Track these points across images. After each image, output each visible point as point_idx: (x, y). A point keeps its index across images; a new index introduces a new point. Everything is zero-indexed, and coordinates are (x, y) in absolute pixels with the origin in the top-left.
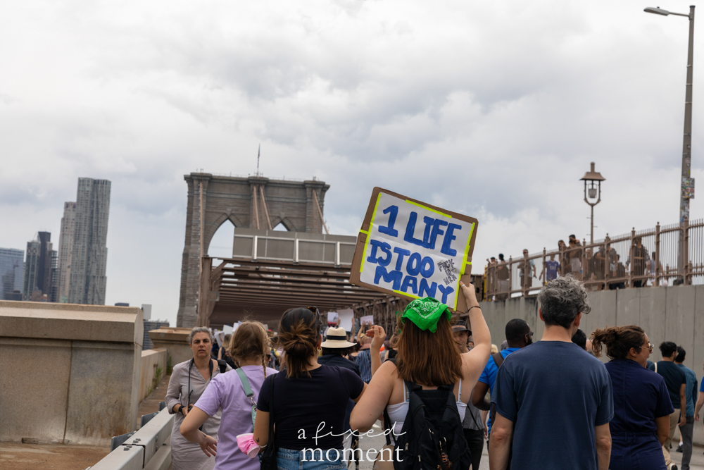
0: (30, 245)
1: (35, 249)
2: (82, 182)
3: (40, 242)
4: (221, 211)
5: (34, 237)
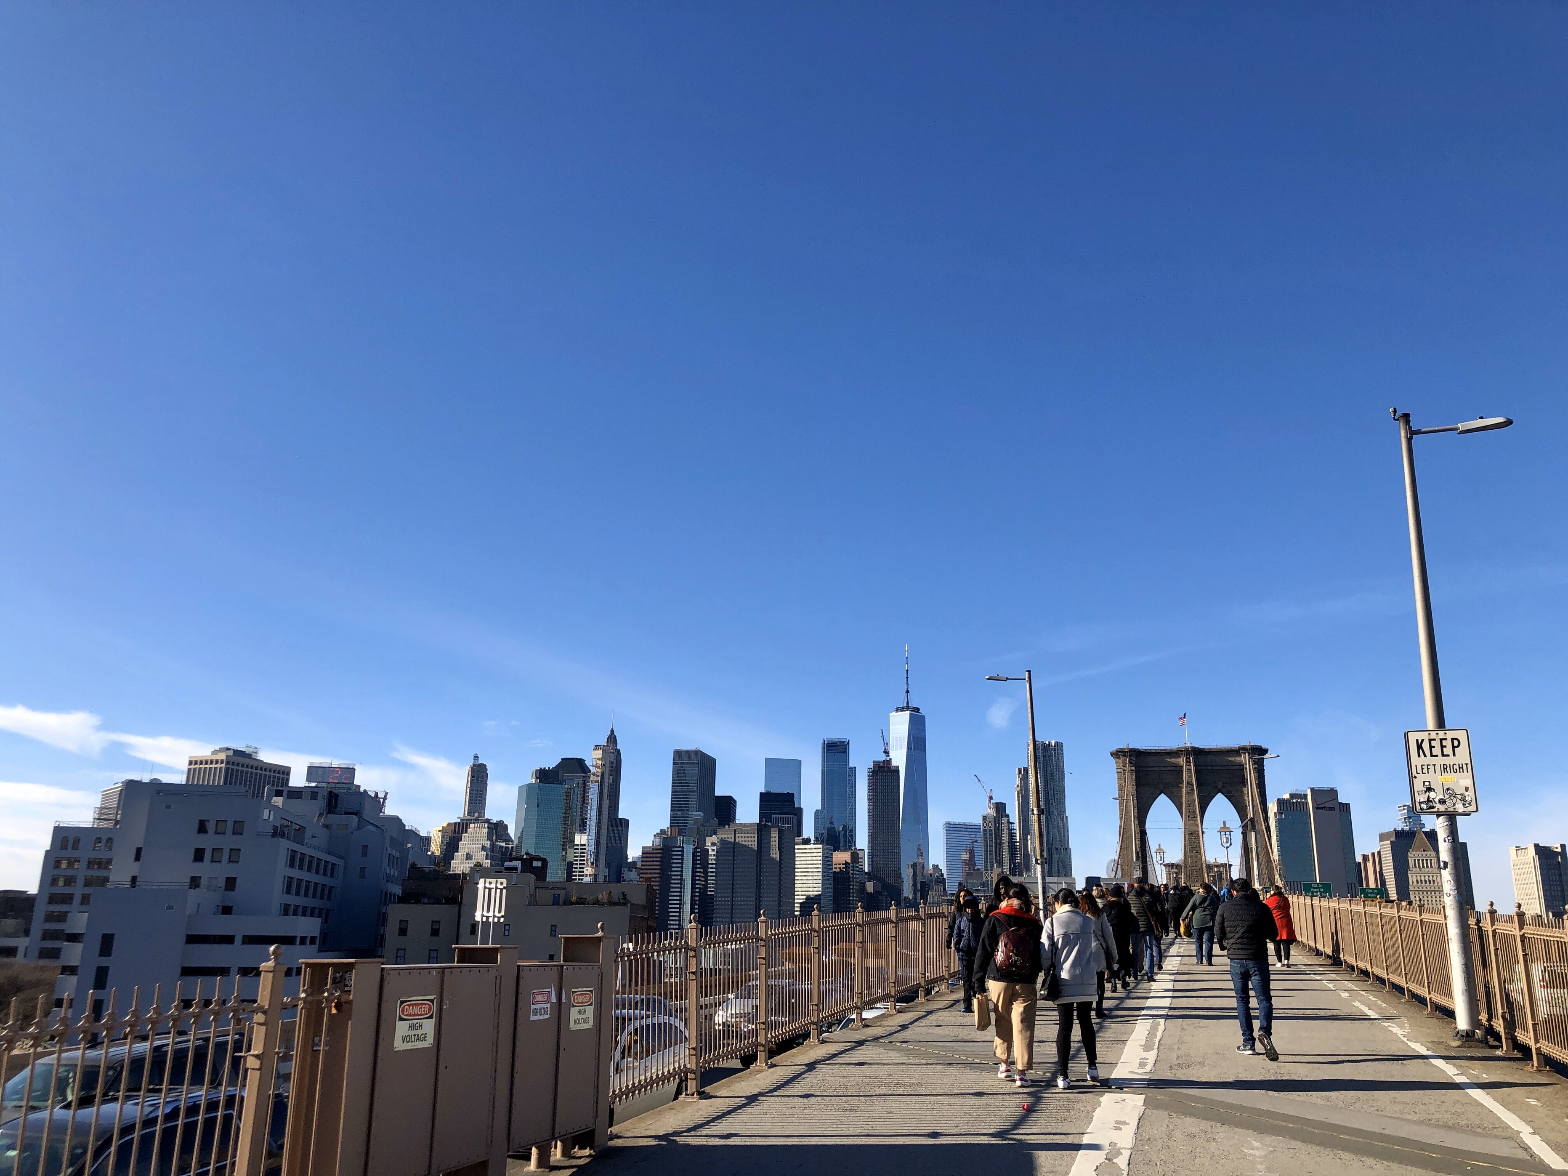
0: (985, 818)
1: (990, 822)
3: (996, 815)
4: (1155, 786)
5: (989, 810)
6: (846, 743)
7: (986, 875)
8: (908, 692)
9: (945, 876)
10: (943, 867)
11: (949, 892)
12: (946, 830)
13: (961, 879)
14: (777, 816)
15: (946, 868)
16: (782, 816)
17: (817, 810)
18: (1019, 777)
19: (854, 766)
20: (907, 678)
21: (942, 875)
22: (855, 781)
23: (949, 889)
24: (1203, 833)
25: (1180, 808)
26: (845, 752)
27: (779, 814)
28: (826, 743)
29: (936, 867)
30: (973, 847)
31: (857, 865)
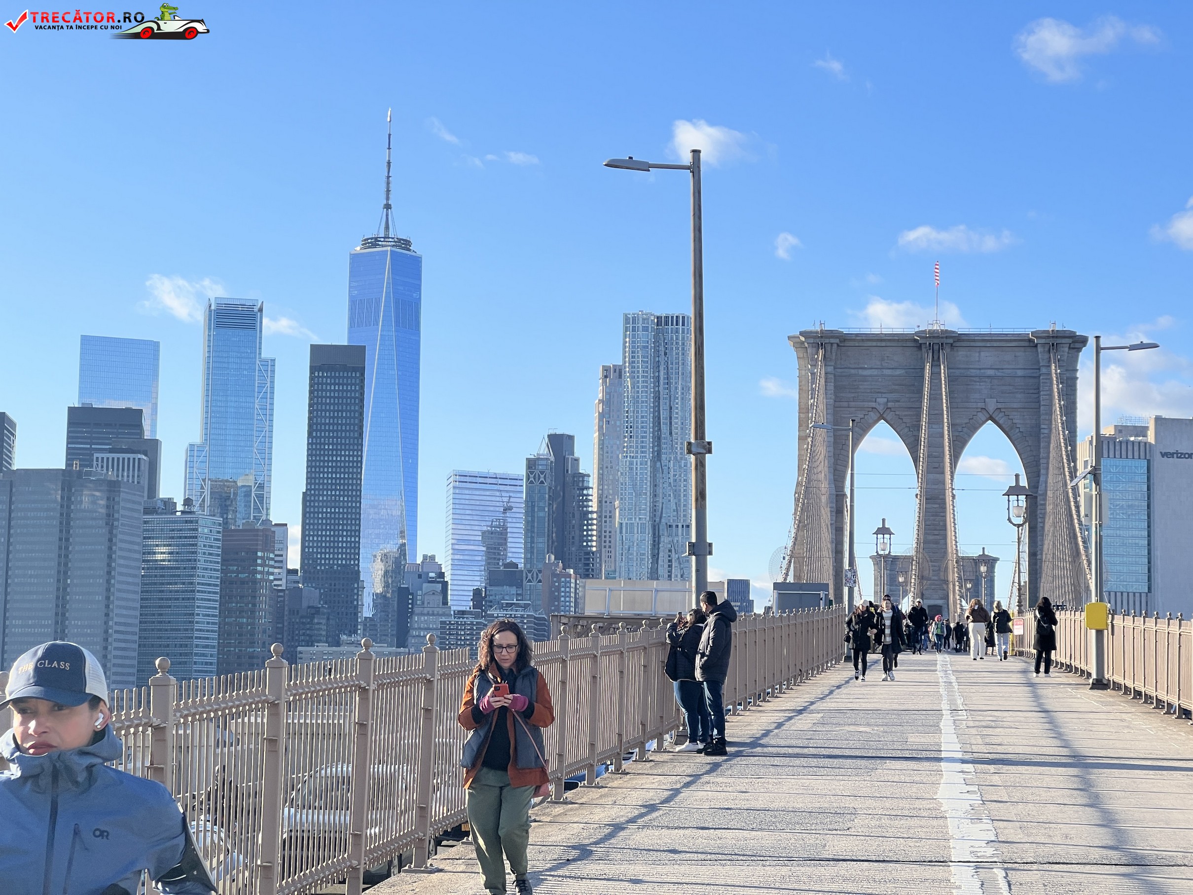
0: (531, 464)
1: (542, 473)
2: (631, 323)
3: (552, 458)
4: (866, 404)
5: (541, 448)
6: (256, 309)
7: (530, 575)
8: (388, 207)
9: (447, 578)
10: (445, 561)
11: (453, 608)
12: (454, 487)
13: (479, 584)
14: (105, 455)
15: (450, 562)
16: (116, 456)
17: (191, 445)
18: (604, 382)
19: (272, 356)
20: (388, 177)
21: (442, 575)
22: (272, 388)
23: (455, 603)
24: (954, 497)
25: (913, 449)
26: (253, 327)
27: (111, 451)
28: (213, 308)
29: (430, 559)
30: (505, 521)
31: (272, 556)
